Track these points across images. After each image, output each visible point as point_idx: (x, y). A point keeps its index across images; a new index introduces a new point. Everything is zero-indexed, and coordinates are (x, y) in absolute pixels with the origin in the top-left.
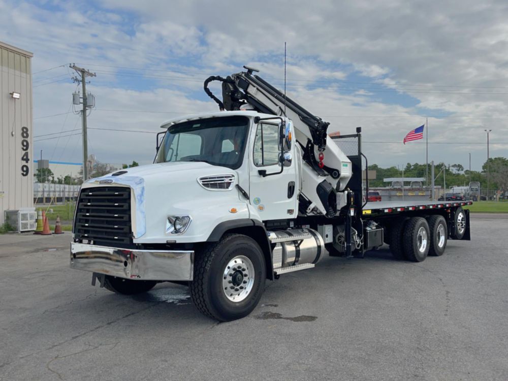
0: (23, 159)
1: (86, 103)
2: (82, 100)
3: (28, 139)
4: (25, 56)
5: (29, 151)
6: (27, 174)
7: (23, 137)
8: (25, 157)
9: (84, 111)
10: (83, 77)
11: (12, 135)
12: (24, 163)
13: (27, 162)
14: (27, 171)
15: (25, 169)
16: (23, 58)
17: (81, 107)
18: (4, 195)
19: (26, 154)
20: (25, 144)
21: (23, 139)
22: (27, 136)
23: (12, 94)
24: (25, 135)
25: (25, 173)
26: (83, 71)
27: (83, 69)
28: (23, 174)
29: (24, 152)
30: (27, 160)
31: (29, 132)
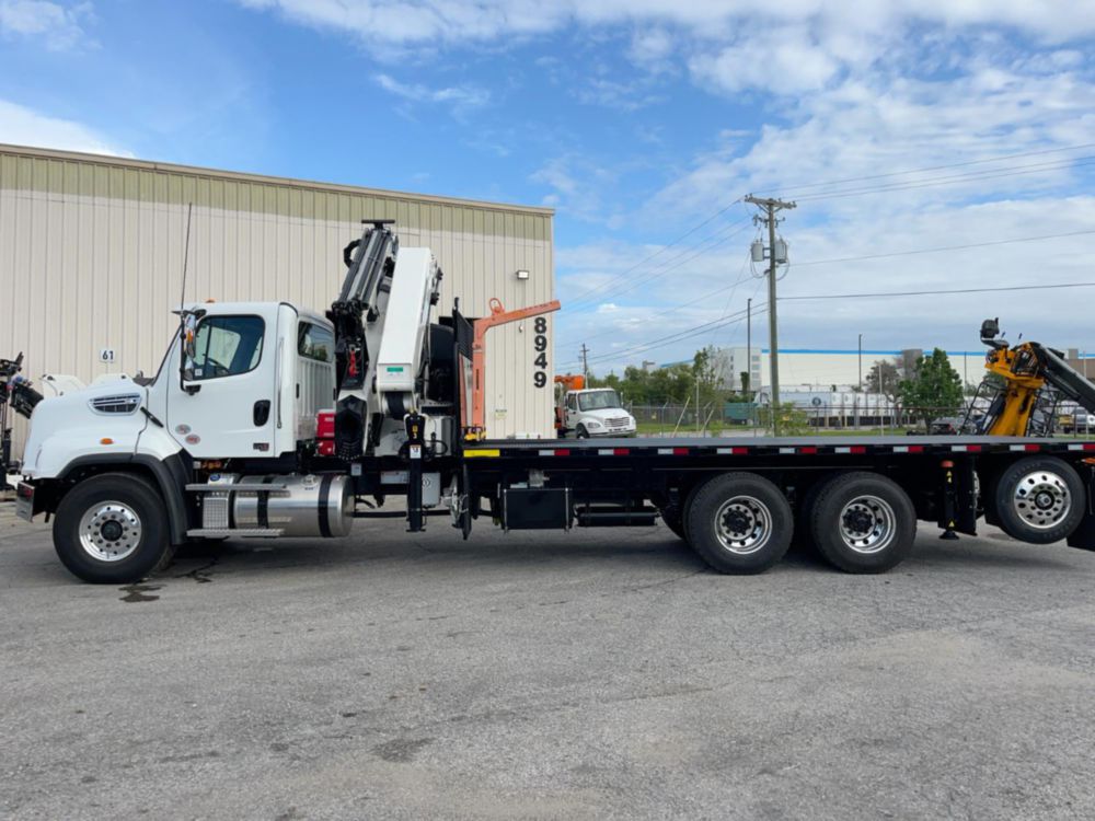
0: (537, 363)
1: (775, 256)
2: (768, 253)
3: (546, 335)
4: (541, 215)
5: (547, 351)
6: (543, 385)
7: (537, 331)
8: (540, 361)
9: (771, 272)
10: (771, 215)
11: (521, 331)
12: (539, 369)
13: (544, 367)
14: (544, 381)
15: (540, 377)
16: (539, 220)
17: (767, 264)
18: (506, 414)
19: (543, 356)
20: (540, 341)
21: (537, 335)
22: (544, 329)
23: (517, 273)
24: (540, 328)
25: (540, 383)
26: (770, 204)
27: (771, 200)
28: (537, 385)
29: (539, 353)
30: (544, 365)
31: (546, 324)
